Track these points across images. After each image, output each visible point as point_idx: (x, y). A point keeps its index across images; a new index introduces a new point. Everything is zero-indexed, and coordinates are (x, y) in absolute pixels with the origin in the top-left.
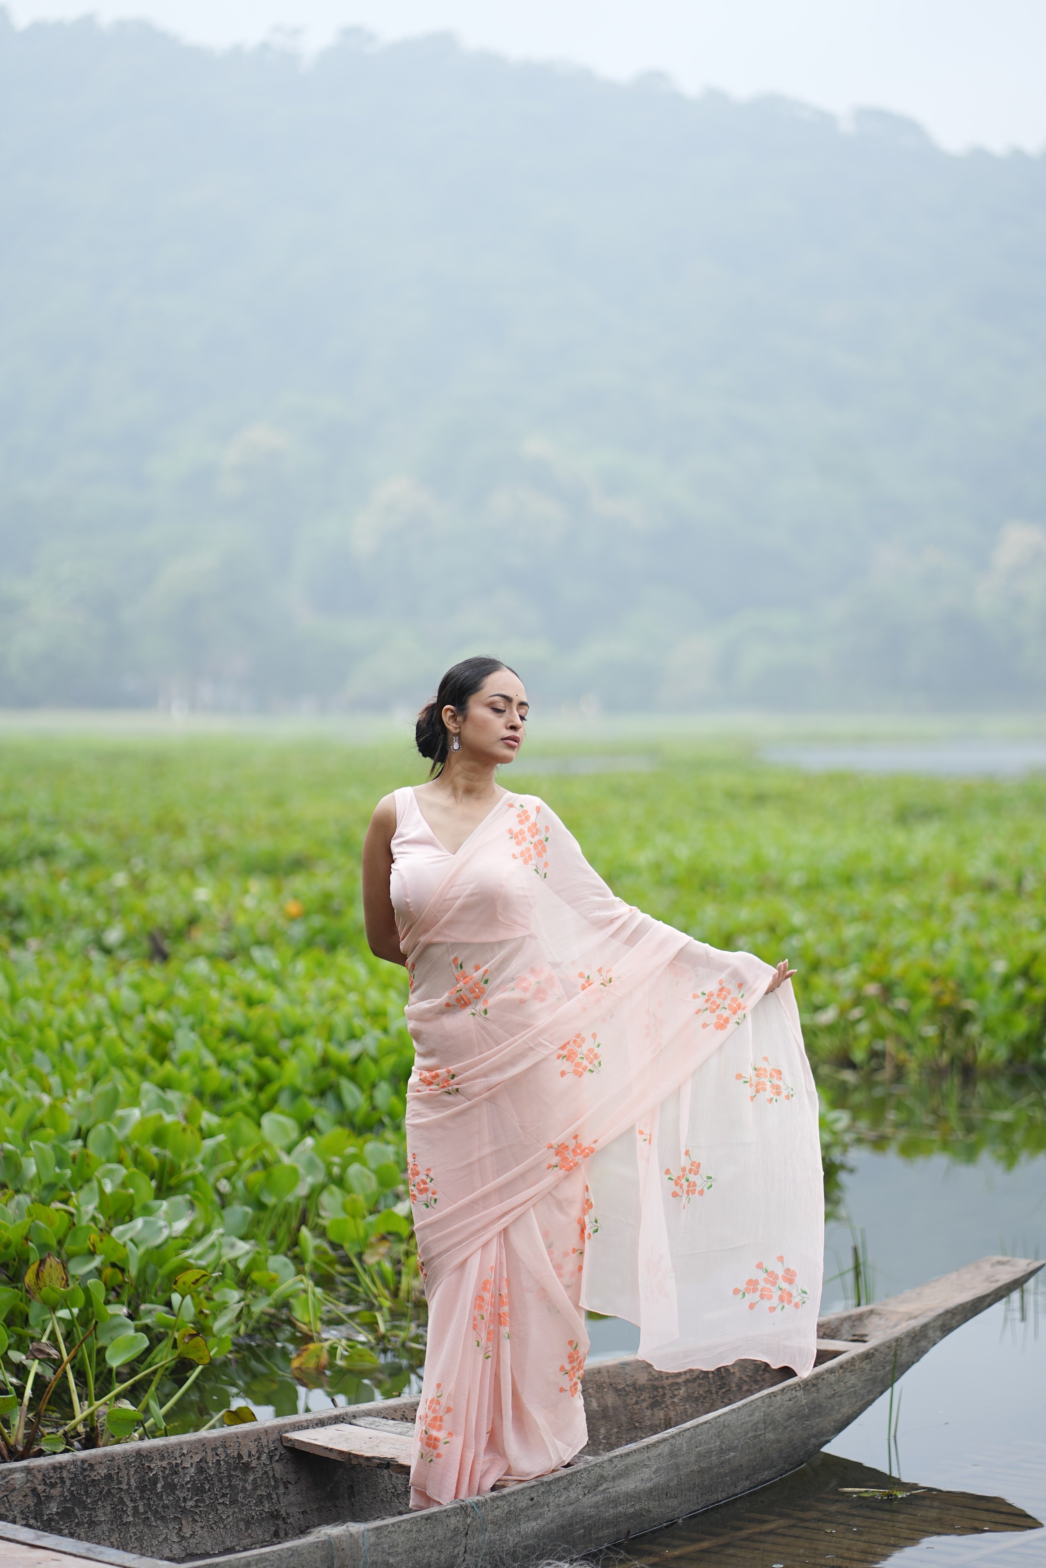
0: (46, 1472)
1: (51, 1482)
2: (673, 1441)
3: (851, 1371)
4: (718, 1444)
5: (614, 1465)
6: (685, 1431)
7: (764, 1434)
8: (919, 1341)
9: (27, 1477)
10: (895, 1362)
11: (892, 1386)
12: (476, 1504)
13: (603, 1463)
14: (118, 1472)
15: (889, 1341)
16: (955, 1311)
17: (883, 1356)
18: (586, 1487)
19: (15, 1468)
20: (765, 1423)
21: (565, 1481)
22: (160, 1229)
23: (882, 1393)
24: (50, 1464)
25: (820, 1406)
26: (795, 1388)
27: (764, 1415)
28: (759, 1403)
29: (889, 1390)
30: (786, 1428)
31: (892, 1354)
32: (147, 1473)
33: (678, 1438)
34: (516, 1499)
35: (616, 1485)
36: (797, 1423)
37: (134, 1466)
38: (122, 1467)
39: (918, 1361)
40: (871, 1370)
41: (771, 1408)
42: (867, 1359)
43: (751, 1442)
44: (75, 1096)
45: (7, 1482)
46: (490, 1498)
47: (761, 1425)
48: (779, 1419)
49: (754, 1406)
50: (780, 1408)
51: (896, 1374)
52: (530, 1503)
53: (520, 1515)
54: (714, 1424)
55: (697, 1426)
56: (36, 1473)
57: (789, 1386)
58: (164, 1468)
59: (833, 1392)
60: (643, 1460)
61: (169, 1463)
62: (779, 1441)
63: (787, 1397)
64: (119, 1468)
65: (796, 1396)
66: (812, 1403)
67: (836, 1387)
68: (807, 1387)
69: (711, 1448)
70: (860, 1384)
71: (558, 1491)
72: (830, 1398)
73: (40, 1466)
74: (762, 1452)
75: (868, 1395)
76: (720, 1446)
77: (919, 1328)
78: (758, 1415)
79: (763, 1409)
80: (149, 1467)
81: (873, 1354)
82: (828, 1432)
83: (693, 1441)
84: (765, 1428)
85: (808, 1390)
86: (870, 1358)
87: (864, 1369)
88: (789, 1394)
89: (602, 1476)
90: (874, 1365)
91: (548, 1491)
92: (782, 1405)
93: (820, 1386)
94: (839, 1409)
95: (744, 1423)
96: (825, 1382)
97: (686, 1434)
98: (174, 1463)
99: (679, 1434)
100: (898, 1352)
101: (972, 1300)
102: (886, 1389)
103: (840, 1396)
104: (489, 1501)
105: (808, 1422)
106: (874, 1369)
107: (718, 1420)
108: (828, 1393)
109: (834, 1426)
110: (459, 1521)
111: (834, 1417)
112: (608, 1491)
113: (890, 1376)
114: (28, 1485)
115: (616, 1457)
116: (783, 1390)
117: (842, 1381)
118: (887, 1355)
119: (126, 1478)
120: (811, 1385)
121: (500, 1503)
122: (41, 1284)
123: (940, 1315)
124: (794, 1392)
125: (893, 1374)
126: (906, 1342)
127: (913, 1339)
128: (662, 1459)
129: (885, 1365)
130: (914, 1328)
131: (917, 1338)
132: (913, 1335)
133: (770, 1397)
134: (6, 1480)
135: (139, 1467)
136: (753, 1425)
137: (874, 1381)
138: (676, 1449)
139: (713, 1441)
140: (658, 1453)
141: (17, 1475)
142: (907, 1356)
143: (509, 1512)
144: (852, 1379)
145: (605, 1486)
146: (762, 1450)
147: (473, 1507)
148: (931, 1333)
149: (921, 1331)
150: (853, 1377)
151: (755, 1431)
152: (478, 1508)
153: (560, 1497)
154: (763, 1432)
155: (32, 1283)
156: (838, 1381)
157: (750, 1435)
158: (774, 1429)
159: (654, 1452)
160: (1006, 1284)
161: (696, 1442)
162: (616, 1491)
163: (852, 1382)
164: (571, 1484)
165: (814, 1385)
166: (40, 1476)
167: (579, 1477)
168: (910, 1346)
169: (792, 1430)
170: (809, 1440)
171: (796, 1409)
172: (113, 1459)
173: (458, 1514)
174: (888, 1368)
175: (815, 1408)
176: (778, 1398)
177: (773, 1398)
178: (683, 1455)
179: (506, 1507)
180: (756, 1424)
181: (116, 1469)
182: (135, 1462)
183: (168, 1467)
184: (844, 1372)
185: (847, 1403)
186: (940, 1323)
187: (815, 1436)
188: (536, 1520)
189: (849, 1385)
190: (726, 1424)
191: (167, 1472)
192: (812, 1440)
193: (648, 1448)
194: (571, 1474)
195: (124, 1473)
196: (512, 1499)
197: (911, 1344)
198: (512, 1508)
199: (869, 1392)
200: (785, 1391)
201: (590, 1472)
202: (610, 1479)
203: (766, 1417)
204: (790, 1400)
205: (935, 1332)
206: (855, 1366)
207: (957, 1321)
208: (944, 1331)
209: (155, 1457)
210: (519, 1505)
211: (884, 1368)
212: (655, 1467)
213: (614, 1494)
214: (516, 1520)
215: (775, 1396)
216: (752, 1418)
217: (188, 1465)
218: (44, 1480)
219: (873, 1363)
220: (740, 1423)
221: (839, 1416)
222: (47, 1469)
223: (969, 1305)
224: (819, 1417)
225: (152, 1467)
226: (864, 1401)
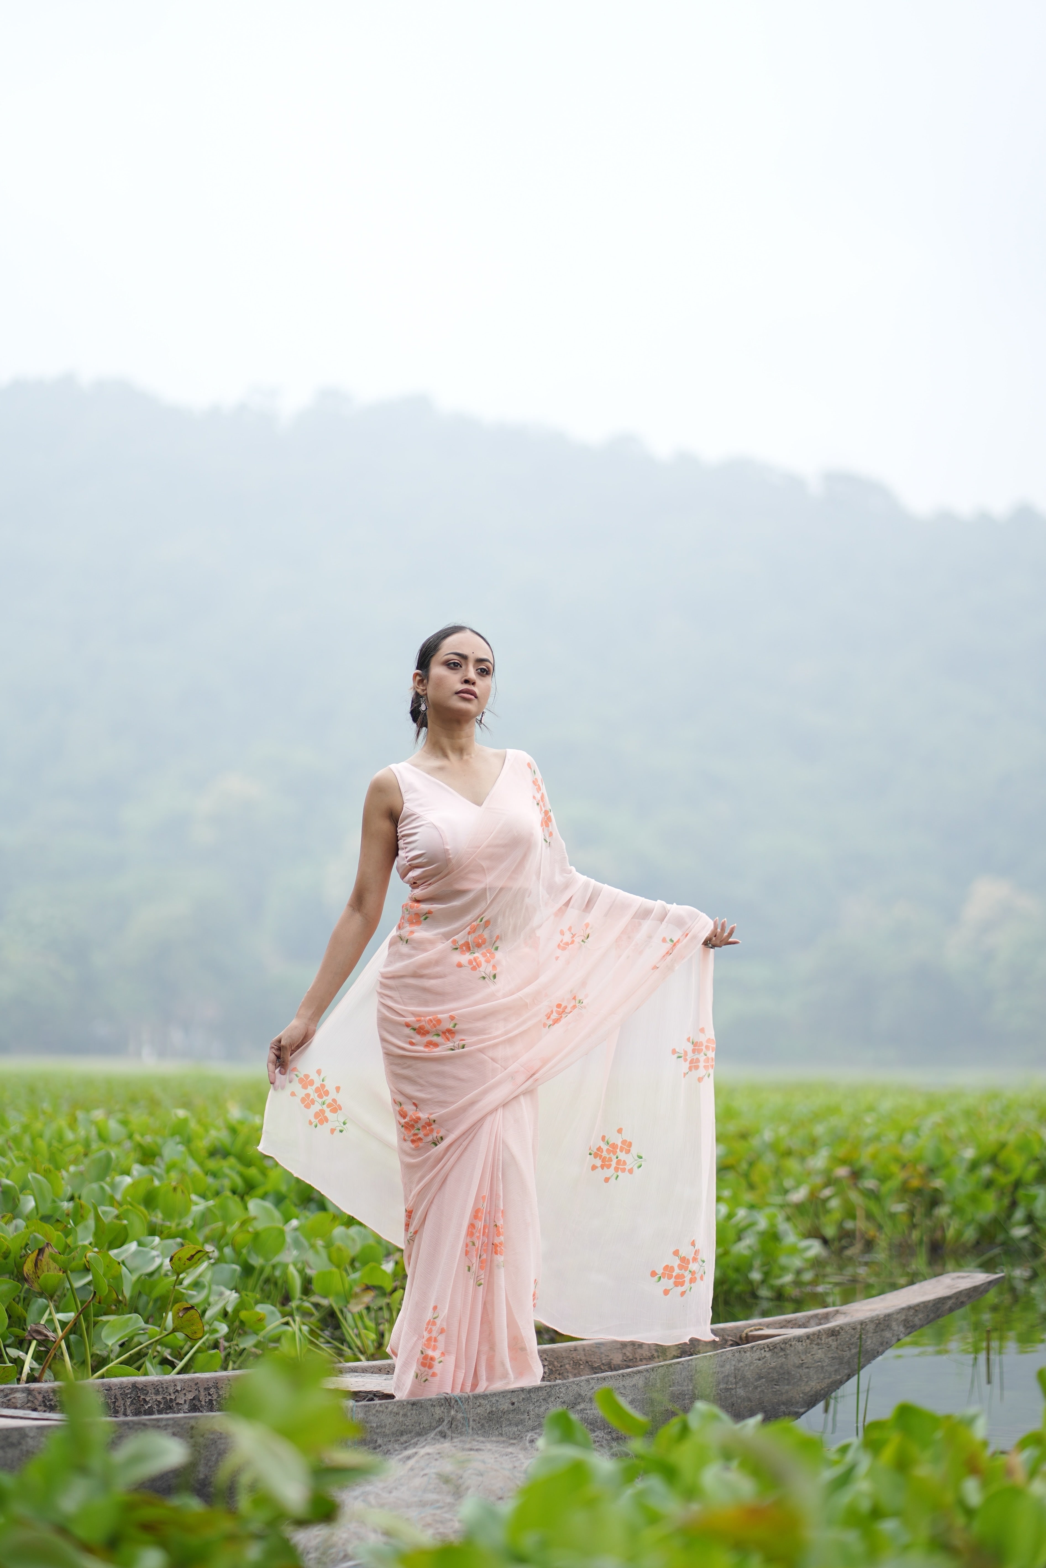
0: (46, 1395)
1: (51, 1405)
2: (648, 1375)
3: (818, 1344)
4: (691, 1388)
5: (591, 1386)
6: (659, 1367)
7: (736, 1388)
8: (883, 1330)
9: (28, 1397)
10: (861, 1346)
11: (858, 1371)
12: (460, 1399)
13: (581, 1381)
14: (115, 1402)
15: (854, 1323)
16: (917, 1308)
17: (849, 1336)
18: (564, 1402)
19: (17, 1388)
20: (735, 1378)
21: (544, 1392)
22: (153, 1258)
23: (849, 1377)
24: (49, 1387)
25: (789, 1373)
26: (764, 1348)
27: (735, 1369)
28: (730, 1356)
29: (856, 1377)
30: (756, 1388)
31: (857, 1336)
32: (143, 1405)
33: (652, 1373)
34: (497, 1401)
35: (593, 1407)
36: (766, 1385)
37: (130, 1397)
38: (118, 1396)
39: (883, 1352)
40: (837, 1348)
41: (741, 1364)
42: (833, 1335)
43: (723, 1394)
44: (67, 1171)
45: (9, 1400)
46: (473, 1395)
47: (732, 1379)
48: (749, 1376)
49: (724, 1357)
50: (750, 1366)
51: (862, 1360)
52: (511, 1407)
53: (501, 1417)
54: (686, 1366)
55: (671, 1365)
56: (37, 1395)
57: (759, 1344)
58: (159, 1402)
59: (801, 1362)
60: (619, 1388)
61: (164, 1398)
62: (750, 1400)
63: (756, 1355)
64: (115, 1398)
65: (765, 1357)
66: (781, 1367)
67: (803, 1357)
68: (776, 1350)
69: (684, 1391)
70: (827, 1361)
71: (537, 1401)
72: (798, 1367)
73: (40, 1388)
74: (734, 1408)
75: (835, 1374)
76: (693, 1391)
77: (882, 1316)
78: (728, 1368)
79: (734, 1363)
80: (144, 1399)
81: (839, 1332)
82: (797, 1403)
83: (666, 1379)
84: (736, 1383)
85: (777, 1353)
86: (836, 1336)
87: (831, 1346)
88: (758, 1352)
89: (580, 1395)
90: (840, 1344)
91: (528, 1399)
92: (751, 1363)
93: (788, 1352)
94: (807, 1382)
95: (715, 1372)
96: (792, 1349)
97: (660, 1370)
98: (168, 1398)
99: (653, 1369)
100: (863, 1336)
101: (934, 1300)
102: (854, 1375)
103: (807, 1368)
104: (471, 1397)
105: (777, 1387)
106: (840, 1347)
107: (690, 1363)
108: (796, 1361)
109: (803, 1397)
110: (443, 1412)
111: (803, 1388)
112: (585, 1412)
113: (856, 1360)
114: (29, 1405)
115: (593, 1379)
116: (752, 1347)
117: (809, 1353)
118: (852, 1336)
119: (123, 1407)
120: (779, 1348)
121: (483, 1402)
122: (39, 1272)
123: (903, 1309)
124: (763, 1351)
125: (859, 1358)
126: (871, 1327)
127: (877, 1326)
128: (637, 1391)
129: (851, 1346)
130: (878, 1316)
131: (882, 1326)
132: (877, 1322)
133: (740, 1351)
134: (8, 1398)
135: (134, 1399)
136: (724, 1377)
137: (841, 1360)
138: (650, 1383)
139: (685, 1384)
140: (633, 1383)
141: (18, 1395)
142: (872, 1342)
143: (491, 1412)
144: (820, 1354)
145: (582, 1406)
146: (733, 1405)
147: (456, 1401)
148: (894, 1325)
149: (885, 1320)
150: (820, 1351)
151: (727, 1384)
152: (462, 1402)
153: (540, 1407)
154: (734, 1386)
155: (31, 1272)
156: (806, 1352)
157: (722, 1386)
158: (745, 1386)
159: (629, 1382)
160: (966, 1290)
161: (669, 1380)
162: (593, 1414)
163: (819, 1356)
164: (550, 1396)
165: (782, 1349)
166: (40, 1398)
167: (558, 1391)
168: (874, 1333)
169: (762, 1391)
170: (779, 1406)
171: (766, 1370)
172: (109, 1389)
173: (442, 1405)
174: (854, 1351)
175: (784, 1373)
176: (748, 1354)
177: (743, 1353)
178: (657, 1391)
179: (488, 1406)
180: (728, 1376)
181: (113, 1398)
182: (131, 1393)
183: (162, 1401)
184: (811, 1344)
185: (815, 1377)
186: (904, 1317)
187: (784, 1404)
188: (517, 1426)
189: (817, 1357)
190: (698, 1370)
191: (162, 1406)
192: (782, 1407)
193: (623, 1376)
194: (550, 1386)
195: (120, 1403)
196: (494, 1400)
197: (875, 1332)
198: (494, 1409)
199: (836, 1371)
200: (754, 1349)
201: (568, 1388)
202: (587, 1400)
203: (736, 1372)
204: (759, 1360)
205: (899, 1326)
206: (821, 1339)
207: (920, 1319)
208: (908, 1328)
209: (150, 1391)
210: (501, 1407)
211: (850, 1349)
212: (631, 1398)
213: (592, 1417)
214: (498, 1421)
215: (745, 1352)
216: (723, 1369)
217: (182, 1402)
218: (44, 1401)
219: (839, 1342)
220: (711, 1372)
221: (807, 1389)
222: (47, 1392)
223: (931, 1305)
224: (788, 1384)
225: (147, 1399)
226: (831, 1380)
